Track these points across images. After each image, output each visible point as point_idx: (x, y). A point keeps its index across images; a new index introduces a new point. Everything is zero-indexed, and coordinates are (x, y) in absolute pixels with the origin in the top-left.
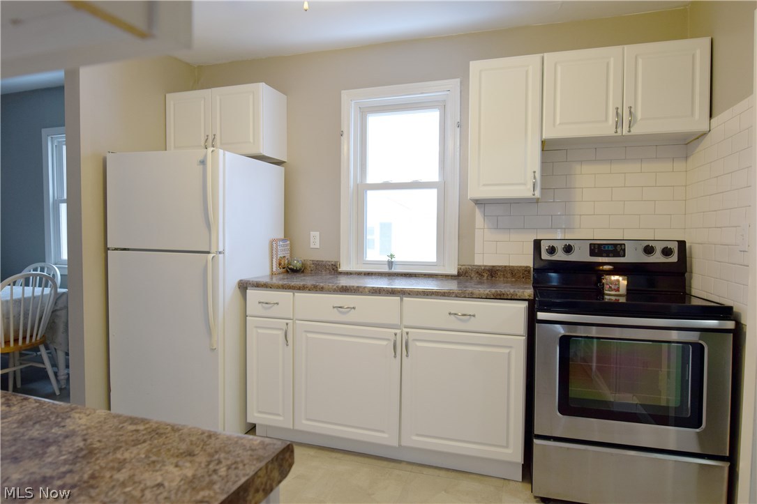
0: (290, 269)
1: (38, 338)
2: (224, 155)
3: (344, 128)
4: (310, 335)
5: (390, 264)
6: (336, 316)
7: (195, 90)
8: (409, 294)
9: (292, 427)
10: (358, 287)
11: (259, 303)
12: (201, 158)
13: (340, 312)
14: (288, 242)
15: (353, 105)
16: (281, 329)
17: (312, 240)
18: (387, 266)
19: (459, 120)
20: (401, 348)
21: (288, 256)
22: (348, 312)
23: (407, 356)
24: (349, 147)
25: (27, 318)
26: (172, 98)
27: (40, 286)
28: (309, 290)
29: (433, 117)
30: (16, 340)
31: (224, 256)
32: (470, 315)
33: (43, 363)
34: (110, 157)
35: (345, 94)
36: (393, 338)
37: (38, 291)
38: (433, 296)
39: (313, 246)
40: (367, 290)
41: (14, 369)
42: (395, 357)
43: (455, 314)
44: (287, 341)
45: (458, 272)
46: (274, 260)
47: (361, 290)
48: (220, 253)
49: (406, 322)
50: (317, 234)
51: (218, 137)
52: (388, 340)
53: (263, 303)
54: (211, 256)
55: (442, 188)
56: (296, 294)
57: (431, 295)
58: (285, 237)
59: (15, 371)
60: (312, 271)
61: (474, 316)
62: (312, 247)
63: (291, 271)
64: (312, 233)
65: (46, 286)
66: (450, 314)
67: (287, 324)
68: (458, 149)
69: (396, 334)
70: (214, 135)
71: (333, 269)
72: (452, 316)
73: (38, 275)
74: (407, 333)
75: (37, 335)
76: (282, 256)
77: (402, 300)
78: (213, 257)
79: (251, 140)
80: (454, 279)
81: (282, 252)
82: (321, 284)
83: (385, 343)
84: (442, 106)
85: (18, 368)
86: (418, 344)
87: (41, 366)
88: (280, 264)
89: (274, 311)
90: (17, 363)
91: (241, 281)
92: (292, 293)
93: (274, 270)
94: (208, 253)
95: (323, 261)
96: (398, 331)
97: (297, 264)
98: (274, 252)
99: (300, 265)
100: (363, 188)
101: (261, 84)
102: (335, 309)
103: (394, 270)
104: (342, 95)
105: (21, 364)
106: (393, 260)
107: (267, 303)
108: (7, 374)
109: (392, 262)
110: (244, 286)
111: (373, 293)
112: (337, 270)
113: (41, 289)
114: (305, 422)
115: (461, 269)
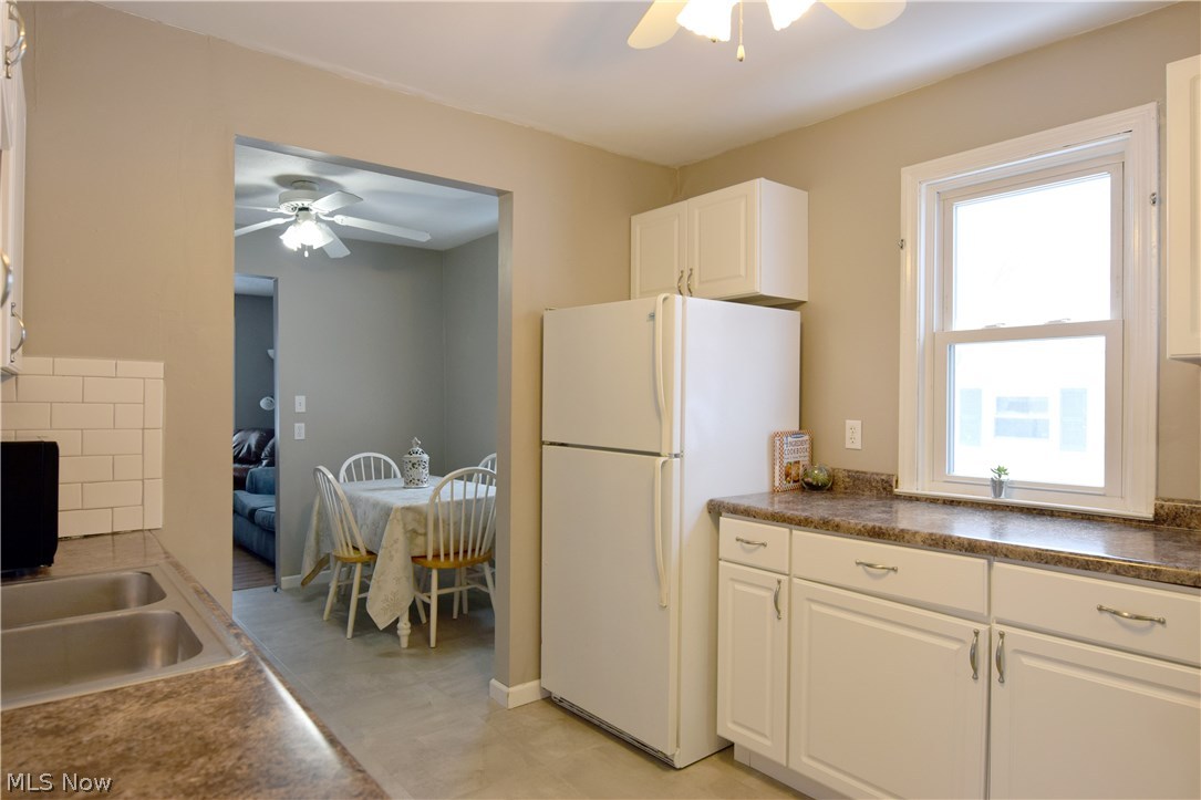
0: (808, 484)
1: (482, 553)
2: (684, 303)
3: (907, 235)
4: (815, 607)
5: (998, 486)
6: (861, 579)
7: (677, 201)
8: (1006, 556)
9: (784, 763)
10: (902, 531)
11: (738, 540)
12: (650, 311)
13: (868, 572)
14: (806, 437)
15: (923, 190)
16: (770, 589)
17: (848, 434)
18: (989, 490)
19: (1155, 190)
20: (990, 662)
21: (805, 460)
22: (884, 575)
23: (1002, 681)
24: (917, 265)
25: (469, 525)
26: (641, 222)
27: (483, 482)
28: (816, 527)
29: (1098, 189)
30: (457, 553)
31: (682, 463)
32: (1151, 620)
33: (486, 585)
34: (547, 316)
35: (907, 174)
36: (971, 639)
37: (482, 488)
38: (1060, 567)
39: (851, 445)
40: (919, 539)
41: (460, 589)
42: (975, 678)
43: (1115, 613)
44: (779, 612)
45: (1156, 514)
46: (777, 468)
47: (907, 537)
48: (676, 456)
49: (997, 612)
50: (857, 424)
51: (696, 273)
52: (960, 641)
53: (742, 541)
54: (661, 460)
55: (1117, 335)
56: (794, 532)
57: (1055, 564)
58: (800, 428)
59: (461, 592)
60: (846, 488)
61: (1162, 622)
62: (847, 446)
63: (810, 488)
64: (849, 423)
65: (491, 484)
66: (1100, 609)
67: (779, 582)
68: (1155, 251)
69: (977, 634)
70: (691, 270)
71: (884, 489)
72: (1107, 616)
73: (481, 471)
74: (1002, 635)
75: (480, 549)
76: (792, 461)
77: (990, 566)
78: (664, 463)
79: (743, 273)
80: (1145, 529)
81: (795, 453)
82: (837, 519)
83: (955, 646)
84: (1116, 165)
85: (465, 588)
86: (1026, 661)
87: (483, 589)
88: (787, 475)
89: (759, 557)
90: (464, 582)
91: (711, 501)
92: (787, 530)
93: (777, 484)
94: (658, 455)
95: (865, 473)
96: (982, 628)
97: (819, 475)
98: (777, 455)
99: (826, 477)
100: (944, 342)
101: (758, 180)
102: (861, 567)
103: (1004, 499)
104: (903, 176)
105: (468, 584)
106: (1004, 478)
107: (748, 543)
108: (452, 595)
109: (1001, 483)
110: (716, 510)
111: (930, 545)
112: (891, 491)
113: (485, 486)
114: (805, 760)
115: (1162, 506)
